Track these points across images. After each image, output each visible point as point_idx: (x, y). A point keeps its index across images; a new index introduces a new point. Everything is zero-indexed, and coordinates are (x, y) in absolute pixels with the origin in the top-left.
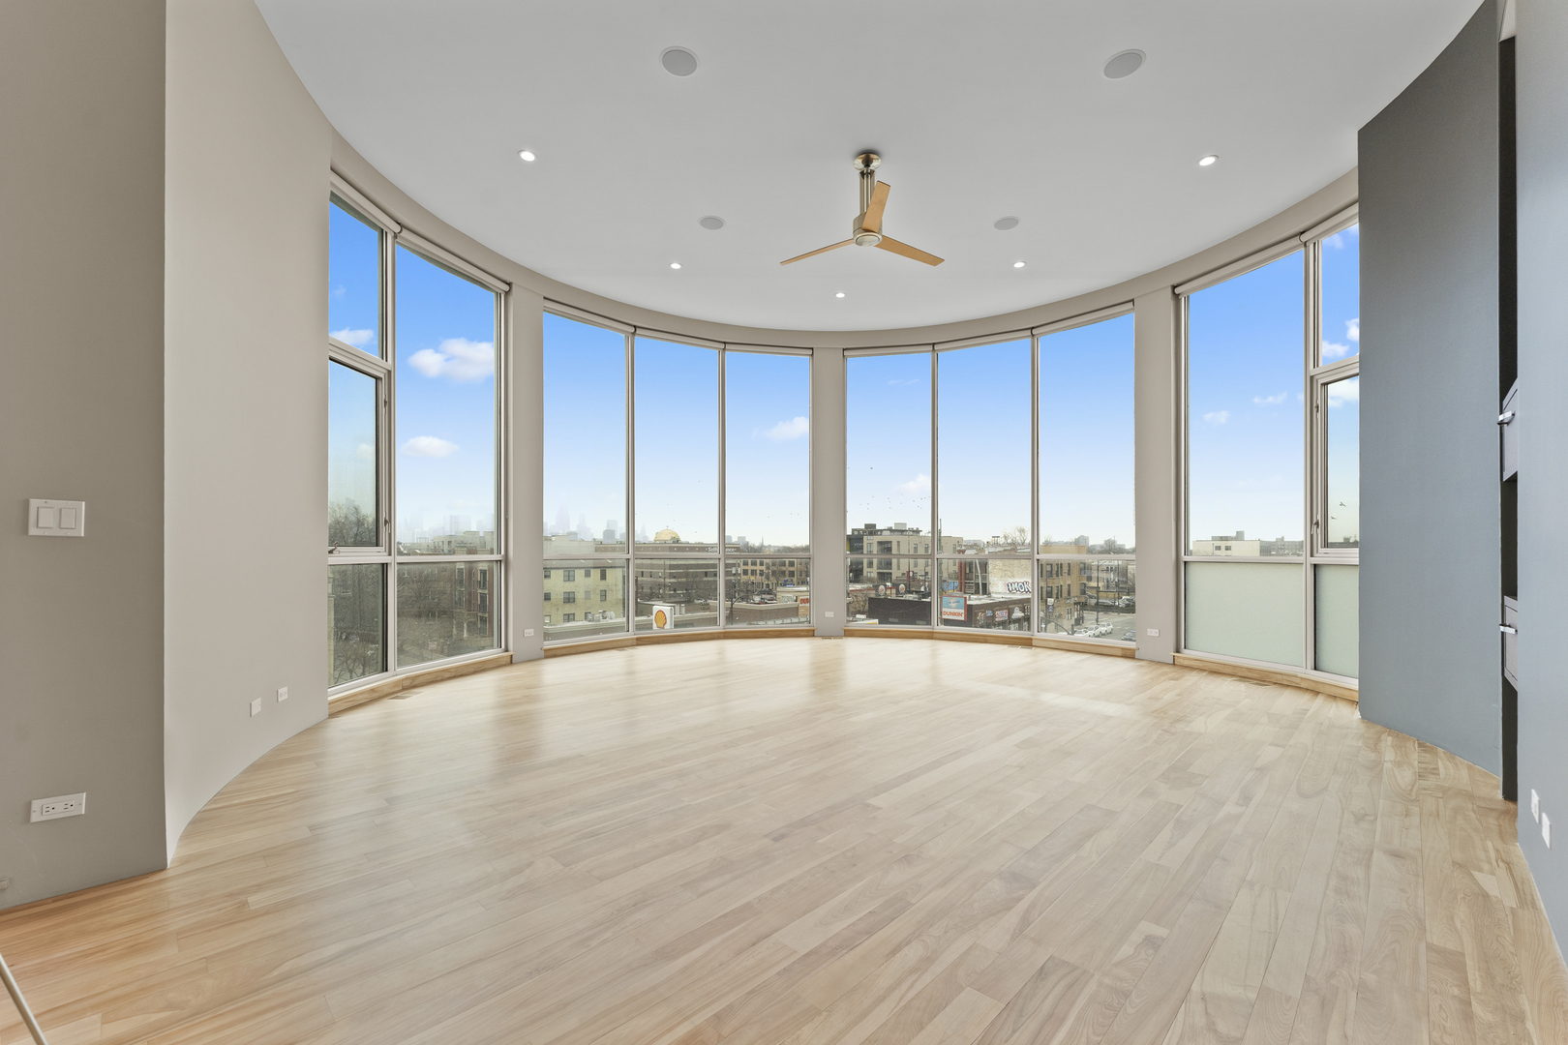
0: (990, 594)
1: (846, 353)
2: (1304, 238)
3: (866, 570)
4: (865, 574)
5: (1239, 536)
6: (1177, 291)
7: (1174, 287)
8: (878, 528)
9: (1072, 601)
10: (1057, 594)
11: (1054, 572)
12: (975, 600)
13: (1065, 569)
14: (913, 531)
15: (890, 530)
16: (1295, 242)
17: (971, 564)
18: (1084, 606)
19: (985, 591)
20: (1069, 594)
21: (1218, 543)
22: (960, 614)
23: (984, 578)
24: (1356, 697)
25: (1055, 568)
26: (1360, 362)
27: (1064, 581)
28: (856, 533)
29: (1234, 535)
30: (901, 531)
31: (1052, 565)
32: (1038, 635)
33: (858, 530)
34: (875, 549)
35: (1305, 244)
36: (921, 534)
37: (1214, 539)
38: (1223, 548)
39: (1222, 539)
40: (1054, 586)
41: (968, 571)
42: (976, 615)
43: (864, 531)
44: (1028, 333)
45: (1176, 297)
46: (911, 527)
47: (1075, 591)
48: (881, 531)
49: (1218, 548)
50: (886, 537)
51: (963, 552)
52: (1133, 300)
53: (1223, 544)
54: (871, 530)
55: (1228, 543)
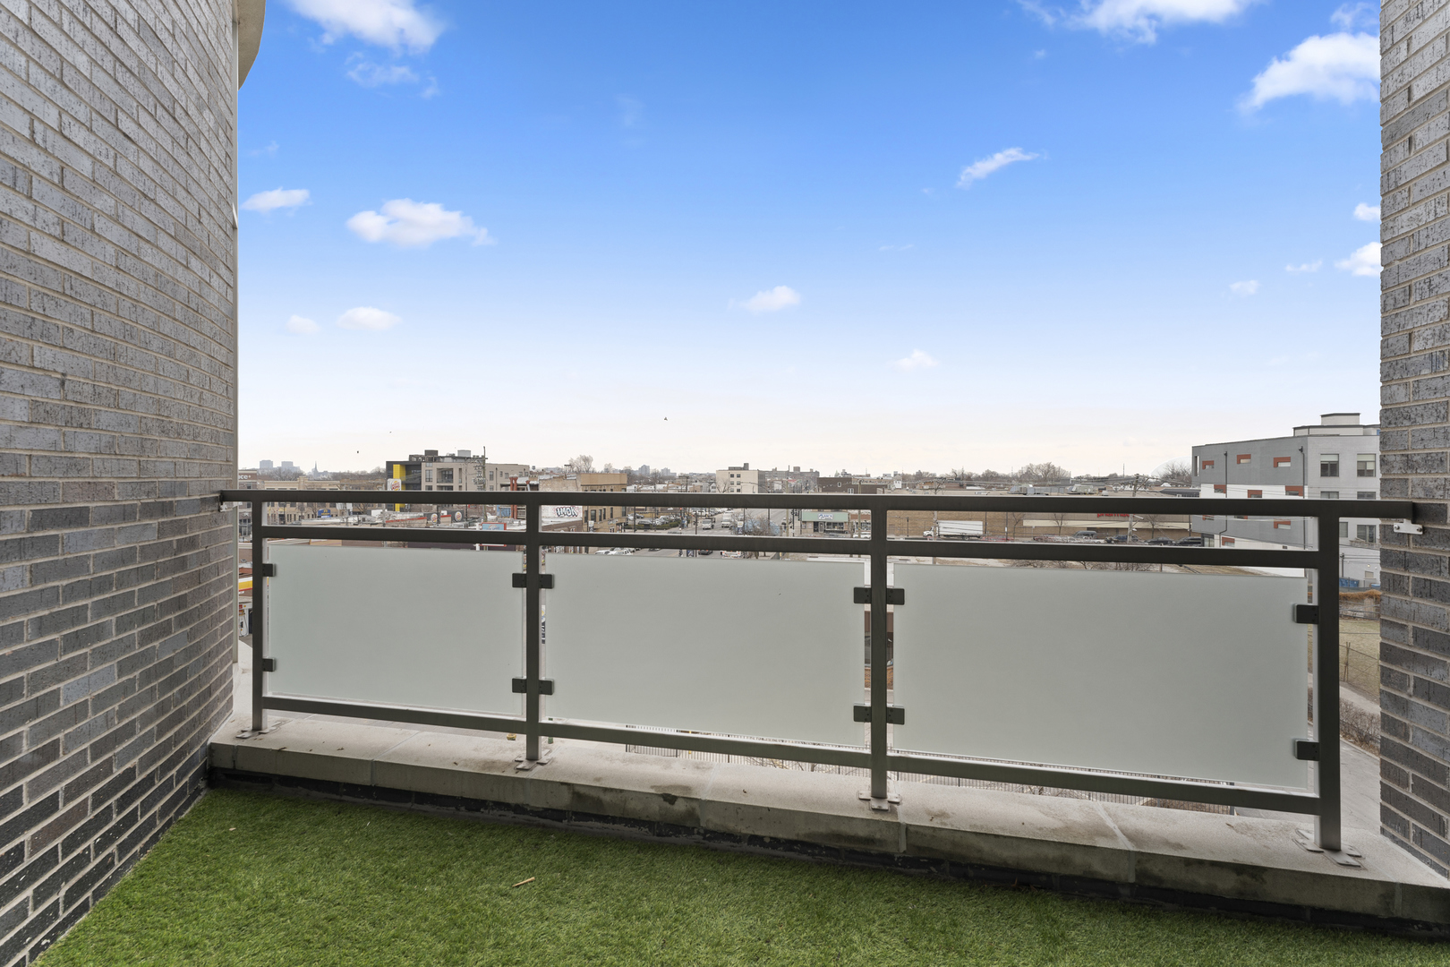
5: (746, 467)
8: (439, 455)
9: (613, 522)
14: (478, 459)
15: (453, 457)
18: (625, 526)
20: (612, 517)
21: (732, 472)
28: (415, 459)
29: (742, 466)
30: (464, 458)
33: (417, 456)
34: (434, 476)
37: (730, 469)
38: (735, 476)
39: (735, 469)
40: (598, 510)
43: (423, 458)
46: (476, 455)
48: (443, 457)
49: (732, 476)
50: (448, 464)
51: (515, 479)
53: (735, 473)
54: (432, 456)
55: (738, 472)
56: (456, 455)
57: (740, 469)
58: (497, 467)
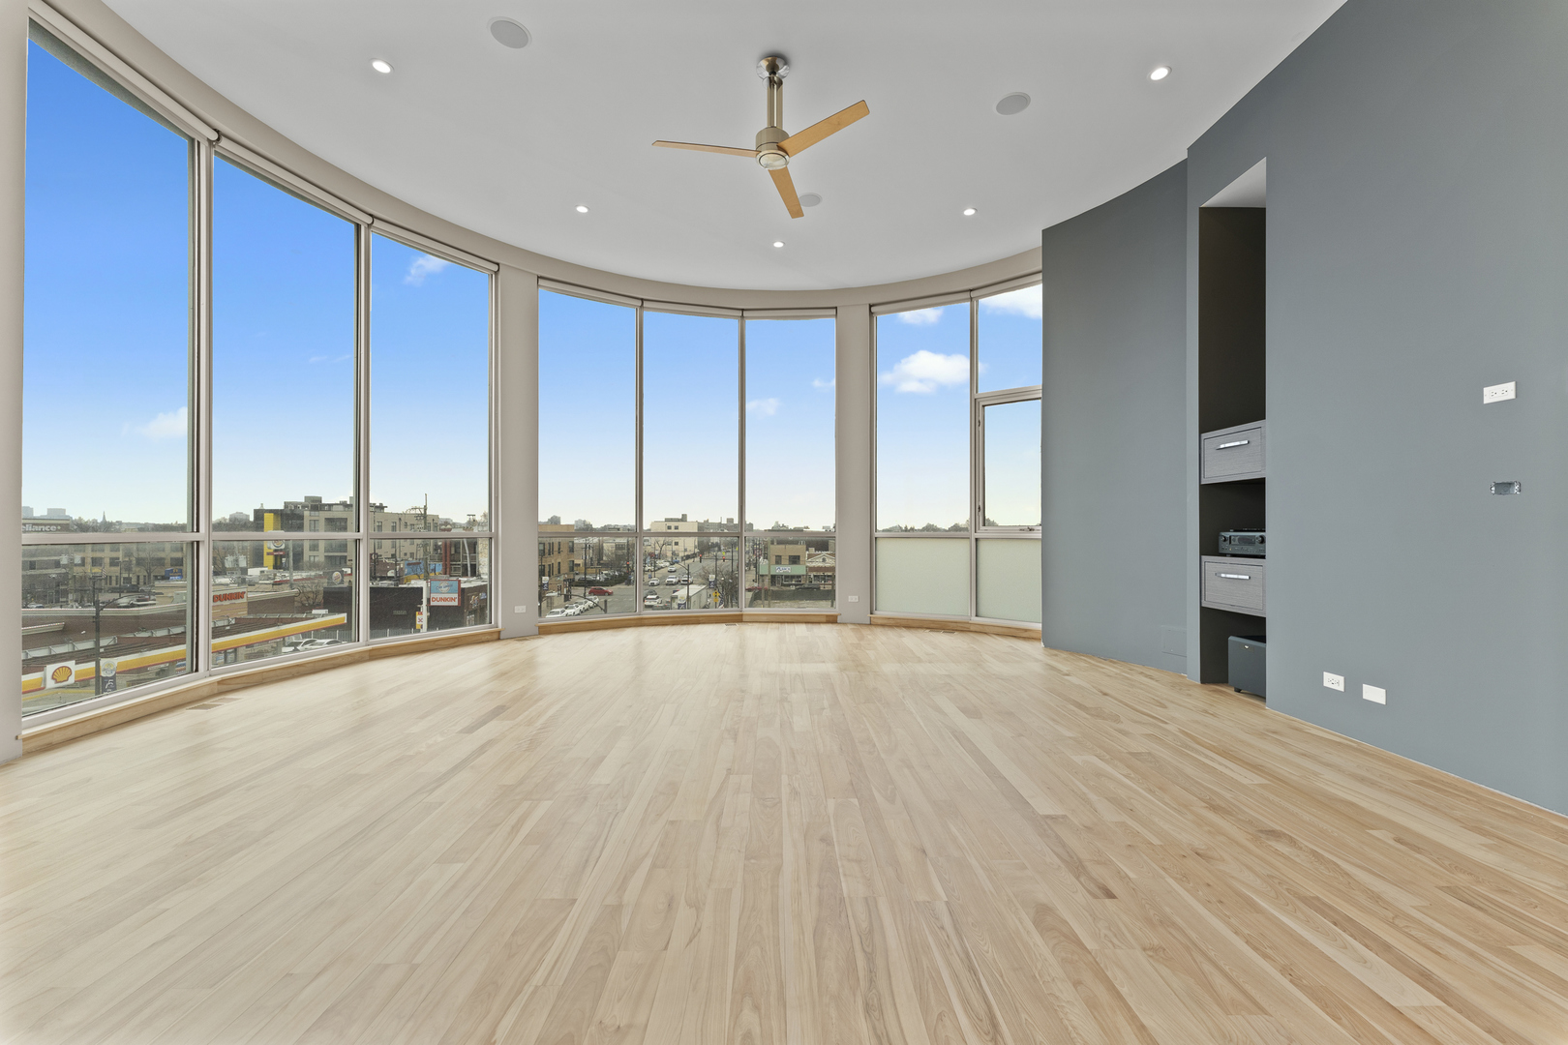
0: (479, 575)
1: (541, 282)
2: (973, 294)
3: (307, 553)
4: (306, 558)
5: (684, 518)
6: (873, 309)
7: (871, 306)
8: (324, 502)
9: (562, 578)
10: (549, 572)
11: (547, 551)
12: (468, 583)
13: (556, 548)
14: (377, 507)
15: (342, 504)
16: (966, 295)
17: (457, 545)
18: (572, 583)
19: (474, 572)
20: (559, 572)
21: (669, 524)
22: (453, 599)
23: (474, 559)
24: (1040, 635)
25: (547, 547)
26: (1043, 389)
27: (554, 560)
28: (293, 508)
29: (680, 517)
31: (544, 544)
32: (747, 611)
33: (296, 505)
35: (971, 298)
36: (386, 510)
37: (667, 520)
38: (673, 528)
39: (672, 520)
40: (547, 565)
41: (453, 552)
42: (469, 599)
43: (304, 507)
44: (739, 313)
45: (871, 313)
47: (565, 568)
48: (330, 505)
49: (670, 528)
50: (338, 512)
51: (449, 530)
52: (836, 308)
53: (673, 524)
54: (315, 504)
55: (676, 524)
56: (348, 503)
57: (678, 520)
58: (400, 517)
